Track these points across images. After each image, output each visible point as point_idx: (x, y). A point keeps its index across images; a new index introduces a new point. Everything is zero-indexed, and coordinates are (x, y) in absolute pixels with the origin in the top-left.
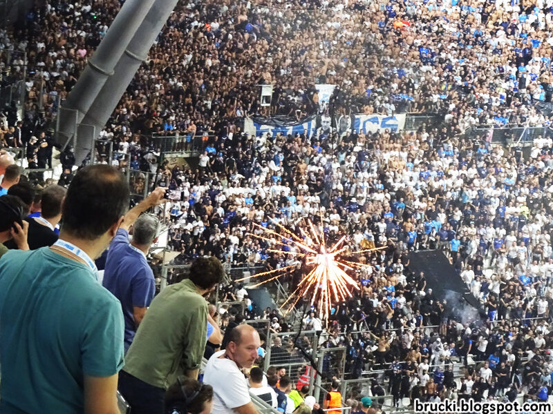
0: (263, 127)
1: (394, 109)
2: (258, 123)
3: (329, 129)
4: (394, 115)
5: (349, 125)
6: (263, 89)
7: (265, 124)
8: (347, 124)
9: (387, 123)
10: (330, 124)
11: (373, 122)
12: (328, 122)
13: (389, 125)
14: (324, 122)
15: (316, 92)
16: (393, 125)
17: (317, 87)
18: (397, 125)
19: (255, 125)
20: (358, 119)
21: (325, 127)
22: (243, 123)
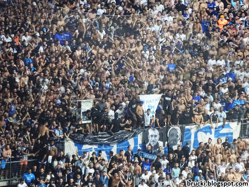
0: (85, 147)
1: (225, 117)
2: (79, 143)
3: (158, 143)
4: (226, 123)
5: (179, 137)
6: (82, 104)
7: (87, 143)
8: (177, 136)
9: (221, 132)
10: (158, 138)
11: (206, 132)
12: (156, 136)
13: (223, 135)
14: (152, 136)
15: (140, 103)
16: (227, 134)
17: (142, 98)
18: (232, 134)
19: (76, 145)
20: (189, 130)
21: (154, 141)
22: (63, 144)
